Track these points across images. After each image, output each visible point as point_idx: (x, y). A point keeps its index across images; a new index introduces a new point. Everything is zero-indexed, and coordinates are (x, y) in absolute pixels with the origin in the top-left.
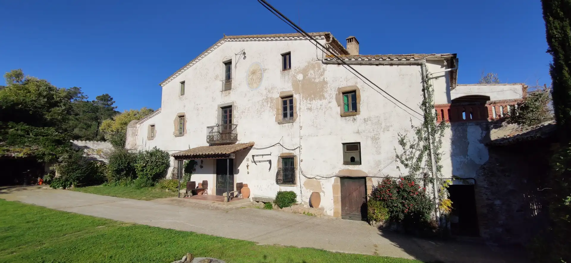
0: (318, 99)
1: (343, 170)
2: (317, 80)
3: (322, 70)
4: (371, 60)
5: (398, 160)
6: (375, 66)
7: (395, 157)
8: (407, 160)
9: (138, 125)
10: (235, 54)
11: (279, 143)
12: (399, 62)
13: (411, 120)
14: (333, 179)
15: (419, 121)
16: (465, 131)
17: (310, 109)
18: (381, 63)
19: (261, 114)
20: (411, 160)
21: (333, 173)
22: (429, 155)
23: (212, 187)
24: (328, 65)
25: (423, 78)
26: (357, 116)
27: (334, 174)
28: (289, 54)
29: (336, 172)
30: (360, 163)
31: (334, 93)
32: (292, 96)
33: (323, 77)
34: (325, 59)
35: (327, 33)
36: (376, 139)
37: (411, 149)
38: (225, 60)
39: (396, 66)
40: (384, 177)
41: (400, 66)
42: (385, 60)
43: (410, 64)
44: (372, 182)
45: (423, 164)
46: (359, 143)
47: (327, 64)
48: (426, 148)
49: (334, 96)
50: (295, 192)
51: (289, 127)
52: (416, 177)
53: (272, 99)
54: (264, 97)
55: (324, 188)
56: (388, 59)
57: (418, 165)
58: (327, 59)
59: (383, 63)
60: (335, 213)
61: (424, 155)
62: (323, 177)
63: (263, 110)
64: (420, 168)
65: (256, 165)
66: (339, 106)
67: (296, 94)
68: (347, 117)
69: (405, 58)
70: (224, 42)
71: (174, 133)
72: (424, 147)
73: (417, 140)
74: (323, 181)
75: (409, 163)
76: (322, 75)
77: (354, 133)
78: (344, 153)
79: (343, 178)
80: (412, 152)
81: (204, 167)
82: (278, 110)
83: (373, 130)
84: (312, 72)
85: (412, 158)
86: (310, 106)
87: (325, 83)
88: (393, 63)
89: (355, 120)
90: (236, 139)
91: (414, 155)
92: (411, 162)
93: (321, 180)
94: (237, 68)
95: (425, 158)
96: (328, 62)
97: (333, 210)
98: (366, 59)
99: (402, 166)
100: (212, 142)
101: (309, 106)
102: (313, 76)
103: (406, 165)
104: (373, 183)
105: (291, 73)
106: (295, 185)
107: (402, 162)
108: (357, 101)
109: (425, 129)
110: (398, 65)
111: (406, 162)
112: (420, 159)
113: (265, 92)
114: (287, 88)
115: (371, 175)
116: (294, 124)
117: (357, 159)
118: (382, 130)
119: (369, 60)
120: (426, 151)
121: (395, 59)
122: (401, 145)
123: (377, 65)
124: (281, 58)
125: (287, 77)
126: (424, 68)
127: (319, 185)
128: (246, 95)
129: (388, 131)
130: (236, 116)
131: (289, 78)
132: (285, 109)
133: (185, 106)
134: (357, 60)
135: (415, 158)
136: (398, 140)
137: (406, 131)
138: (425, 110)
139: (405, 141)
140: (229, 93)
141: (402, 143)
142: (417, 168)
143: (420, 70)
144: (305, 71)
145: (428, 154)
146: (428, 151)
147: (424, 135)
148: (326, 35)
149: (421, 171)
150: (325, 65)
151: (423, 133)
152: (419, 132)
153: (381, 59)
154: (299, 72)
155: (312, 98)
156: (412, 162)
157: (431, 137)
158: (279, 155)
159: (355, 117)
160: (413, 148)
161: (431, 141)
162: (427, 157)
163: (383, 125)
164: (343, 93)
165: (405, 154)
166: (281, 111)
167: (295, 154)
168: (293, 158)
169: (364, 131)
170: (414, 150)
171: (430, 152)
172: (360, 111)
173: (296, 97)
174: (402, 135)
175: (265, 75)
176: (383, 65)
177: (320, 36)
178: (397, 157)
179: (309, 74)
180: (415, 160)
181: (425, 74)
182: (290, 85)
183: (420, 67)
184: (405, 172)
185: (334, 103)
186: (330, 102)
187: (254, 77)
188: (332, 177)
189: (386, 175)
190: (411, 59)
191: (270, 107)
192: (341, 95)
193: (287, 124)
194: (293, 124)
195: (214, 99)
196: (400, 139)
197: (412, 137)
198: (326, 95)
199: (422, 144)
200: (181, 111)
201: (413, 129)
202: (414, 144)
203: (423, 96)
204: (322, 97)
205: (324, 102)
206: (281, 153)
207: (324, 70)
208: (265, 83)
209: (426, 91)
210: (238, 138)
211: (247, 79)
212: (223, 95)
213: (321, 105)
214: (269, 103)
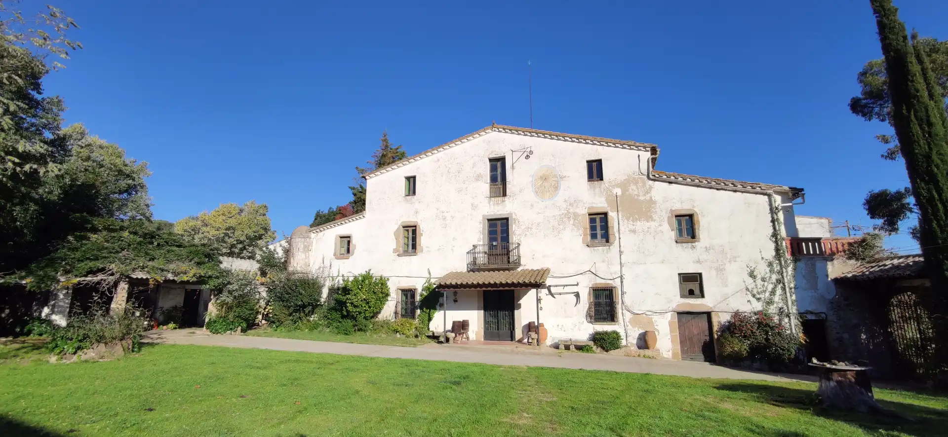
0: (644, 220)
1: (683, 304)
2: (642, 198)
3: (648, 187)
4: (710, 183)
5: (748, 293)
6: (715, 190)
7: (744, 290)
8: (759, 293)
9: (313, 235)
10: (512, 151)
11: (589, 271)
12: (743, 189)
13: (761, 252)
14: (669, 315)
15: (770, 253)
16: (814, 265)
17: (634, 231)
18: (724, 188)
19: (559, 232)
20: (763, 294)
21: (669, 307)
22: (784, 289)
23: (476, 329)
24: (656, 182)
25: (771, 209)
26: (696, 243)
27: (671, 309)
28: (599, 162)
29: (673, 306)
30: (703, 296)
31: (665, 216)
32: (606, 214)
33: (649, 195)
34: (652, 175)
35: (654, 145)
36: (721, 270)
37: (763, 283)
38: (493, 156)
39: (741, 193)
40: (733, 311)
41: (744, 194)
42: (728, 185)
43: (756, 193)
44: (719, 317)
45: (777, 298)
46: (700, 274)
47: (654, 180)
48: (779, 281)
49: (666, 219)
50: (618, 331)
51: (603, 251)
52: (770, 311)
53: (576, 215)
54: (563, 212)
55: (657, 325)
56: (731, 185)
57: (771, 299)
58: (654, 176)
59: (726, 188)
60: (674, 354)
61: (777, 289)
62: (656, 313)
63: (561, 227)
64: (774, 302)
65: (555, 298)
66: (672, 230)
67: (612, 212)
68: (684, 244)
69: (751, 186)
70: (490, 131)
71: (395, 251)
72: (777, 280)
73: (768, 271)
74: (655, 318)
75: (762, 296)
76: (647, 193)
77: (694, 262)
78: (680, 283)
79: (680, 314)
80: (763, 285)
81: (458, 301)
82: (585, 229)
83: (717, 260)
84: (634, 187)
85: (765, 291)
86: (634, 227)
87: (652, 202)
88: (737, 190)
89: (694, 248)
90: (518, 264)
91: (767, 288)
92: (763, 296)
93: (653, 317)
94: (514, 171)
95: (779, 291)
96: (656, 178)
97: (671, 351)
98: (704, 182)
99: (753, 300)
100: (474, 268)
101: (631, 227)
102: (636, 193)
103: (758, 299)
104: (721, 319)
105: (603, 186)
106: (617, 323)
107: (754, 296)
108: (696, 227)
109: (777, 262)
110: (742, 192)
111: (758, 296)
112: (773, 292)
113: (564, 205)
114: (600, 204)
115: (717, 310)
116: (611, 247)
117: (697, 291)
118: (728, 260)
119: (708, 183)
120: (779, 284)
121: (739, 186)
122: (751, 277)
123: (718, 189)
124: (585, 164)
125: (597, 190)
126: (773, 199)
127: (651, 322)
128: (532, 206)
129: (735, 261)
130: (517, 233)
131: (601, 191)
132: (593, 228)
133: (417, 212)
134: (693, 181)
135: (767, 291)
136: (747, 272)
137: (755, 262)
138: (776, 242)
139: (755, 273)
140: (503, 201)
141: (752, 275)
142: (770, 302)
143: (767, 200)
144: (624, 185)
145: (782, 287)
146: (781, 285)
147: (777, 268)
148: (653, 147)
149: (775, 305)
150: (651, 182)
151: (775, 265)
152: (770, 264)
153: (723, 184)
154: (617, 186)
155: (636, 218)
156: (765, 296)
157: (784, 270)
158: (591, 286)
159: (694, 244)
160: (765, 281)
161: (785, 274)
162: (780, 291)
163: (729, 256)
164: (676, 216)
165: (757, 288)
166: (588, 232)
167: (614, 285)
168: (612, 290)
169: (706, 261)
170: (766, 284)
171: (784, 285)
172: (699, 238)
173: (612, 215)
174: (751, 267)
175: (563, 185)
176: (726, 190)
177: (645, 147)
178: (747, 289)
179: (630, 190)
180: (767, 294)
181: (774, 206)
182: (603, 199)
183: (766, 197)
184: (758, 306)
185: (666, 227)
186: (660, 225)
187: (546, 184)
188: (666, 313)
189: (735, 310)
190: (758, 188)
191: (574, 225)
192: (674, 217)
193: (601, 248)
194: (609, 248)
195: (474, 207)
196: (749, 271)
197: (762, 270)
198: (655, 217)
199: (774, 277)
200: (410, 219)
201: (764, 261)
202: (766, 276)
203: (772, 228)
204: (649, 218)
205: (652, 224)
206: (593, 283)
207: (651, 188)
208: (562, 194)
209: (776, 223)
210: (522, 262)
211: (533, 186)
212: (492, 203)
213: (648, 228)
214: (572, 220)
